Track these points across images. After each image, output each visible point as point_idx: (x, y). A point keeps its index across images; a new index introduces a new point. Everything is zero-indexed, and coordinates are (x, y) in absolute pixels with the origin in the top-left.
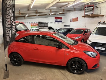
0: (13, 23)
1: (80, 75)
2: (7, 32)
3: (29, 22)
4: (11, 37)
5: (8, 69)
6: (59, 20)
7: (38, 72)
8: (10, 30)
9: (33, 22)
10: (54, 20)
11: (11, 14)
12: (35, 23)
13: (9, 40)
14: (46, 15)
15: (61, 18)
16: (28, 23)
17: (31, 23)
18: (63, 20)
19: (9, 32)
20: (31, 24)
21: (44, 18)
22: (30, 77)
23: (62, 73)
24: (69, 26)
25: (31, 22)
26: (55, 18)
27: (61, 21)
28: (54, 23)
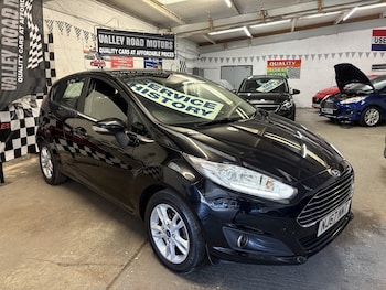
0: (31, 34)
2: (4, 61)
3: (261, 55)
8: (16, 55)
9: (275, 56)
10: (371, 40)
12: (285, 58)
13: (14, 88)
14: (331, 23)
16: (258, 58)
17: (268, 59)
20: (269, 62)
21: (324, 37)
25: (270, 57)
26: (376, 33)
28: (368, 54)
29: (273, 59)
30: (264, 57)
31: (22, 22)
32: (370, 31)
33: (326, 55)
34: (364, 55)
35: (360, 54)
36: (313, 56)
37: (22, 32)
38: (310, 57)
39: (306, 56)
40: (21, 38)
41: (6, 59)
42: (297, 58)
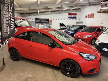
0: (11, 19)
1: (73, 78)
2: (4, 28)
4: (9, 33)
5: (5, 63)
6: (73, 16)
7: (31, 70)
8: (8, 26)
10: (68, 16)
11: (9, 10)
13: (7, 36)
14: (59, 11)
15: (76, 14)
18: (77, 16)
19: (7, 28)
21: (57, 14)
22: (21, 74)
23: (54, 74)
24: (82, 22)
26: (69, 14)
27: (76, 18)
28: (68, 19)
31: (10, 15)
32: (68, 13)
33: (58, 19)
34: (67, 19)
35: (66, 19)
36: (55, 19)
37: (9, 18)
39: (53, 19)
40: (9, 20)
41: (5, 27)
42: (51, 19)
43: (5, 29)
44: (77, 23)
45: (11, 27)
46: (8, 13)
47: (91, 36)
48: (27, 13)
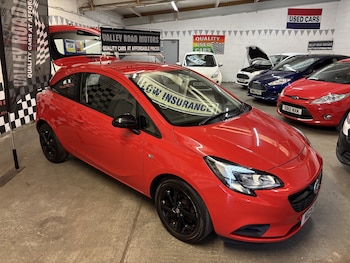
2: (14, 59)
3: (187, 30)
6: (305, 19)
7: (76, 194)
9: (201, 31)
10: (285, 18)
11: (29, 3)
12: (210, 34)
13: (25, 84)
14: (253, 1)
15: (319, 12)
16: (184, 32)
17: (193, 33)
18: (323, 20)
20: (195, 37)
25: (196, 31)
26: (291, 12)
28: (283, 32)
29: (198, 34)
30: (190, 32)
32: (286, 10)
33: (247, 32)
34: (280, 32)
35: (277, 31)
36: (235, 32)
37: (30, 30)
38: (233, 33)
39: (230, 32)
40: (30, 35)
41: (17, 56)
42: (221, 34)
43: (15, 62)
44: (313, 44)
45: (38, 56)
46: (24, 11)
47: (343, 96)
48: (143, 14)
